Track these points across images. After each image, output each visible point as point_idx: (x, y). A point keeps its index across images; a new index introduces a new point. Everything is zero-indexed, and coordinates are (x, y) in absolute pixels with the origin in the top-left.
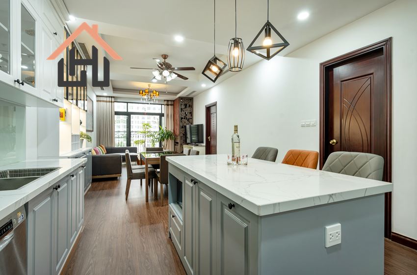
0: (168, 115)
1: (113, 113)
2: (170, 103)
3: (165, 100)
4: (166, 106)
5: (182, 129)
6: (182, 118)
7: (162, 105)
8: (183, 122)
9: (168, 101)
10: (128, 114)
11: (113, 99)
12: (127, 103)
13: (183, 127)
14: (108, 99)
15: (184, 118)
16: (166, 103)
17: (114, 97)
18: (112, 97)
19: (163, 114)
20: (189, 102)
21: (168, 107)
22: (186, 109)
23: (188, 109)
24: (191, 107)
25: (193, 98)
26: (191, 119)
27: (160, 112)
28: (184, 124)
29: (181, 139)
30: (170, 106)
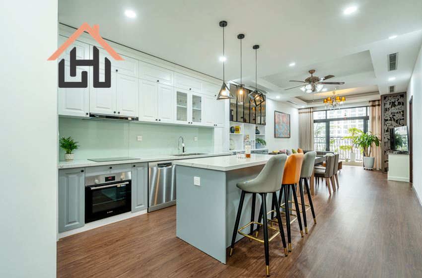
0: (373, 118)
1: (312, 121)
2: (377, 103)
3: (370, 102)
4: (371, 108)
5: (387, 133)
6: (386, 120)
7: (367, 107)
8: (388, 125)
9: (374, 101)
10: (327, 121)
11: (312, 109)
12: (326, 110)
13: (387, 131)
14: (307, 110)
15: (391, 120)
16: (371, 104)
17: (312, 108)
18: (310, 108)
19: (368, 117)
20: (398, 99)
21: (374, 108)
22: (393, 108)
23: (397, 107)
24: (403, 104)
25: (406, 93)
26: (403, 119)
27: (364, 115)
28: (389, 127)
29: (385, 145)
30: (377, 107)
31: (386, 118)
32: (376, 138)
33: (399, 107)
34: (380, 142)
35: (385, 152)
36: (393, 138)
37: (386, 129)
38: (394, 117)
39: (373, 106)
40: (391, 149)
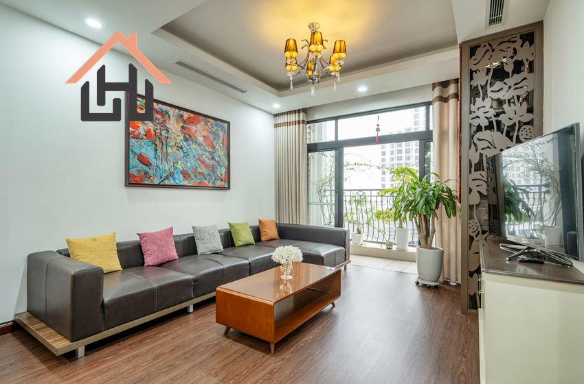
0: (443, 134)
2: (452, 89)
3: (434, 85)
4: (437, 104)
5: (477, 175)
6: (476, 129)
7: (428, 104)
8: (481, 145)
9: (445, 84)
10: (337, 147)
11: (302, 115)
12: (336, 118)
13: (479, 167)
14: (293, 118)
15: (490, 127)
16: (437, 92)
17: (303, 111)
18: (299, 111)
19: (432, 131)
20: (515, 51)
21: (446, 104)
22: (498, 85)
23: (510, 81)
24: (531, 70)
25: (540, 24)
26: (530, 123)
27: (422, 128)
28: (485, 152)
29: (471, 218)
30: (452, 102)
31: (476, 123)
32: (449, 191)
33: (517, 78)
34: (458, 204)
35: (472, 239)
36: (495, 190)
37: (475, 160)
38: (501, 118)
39: (443, 99)
40: (492, 231)
